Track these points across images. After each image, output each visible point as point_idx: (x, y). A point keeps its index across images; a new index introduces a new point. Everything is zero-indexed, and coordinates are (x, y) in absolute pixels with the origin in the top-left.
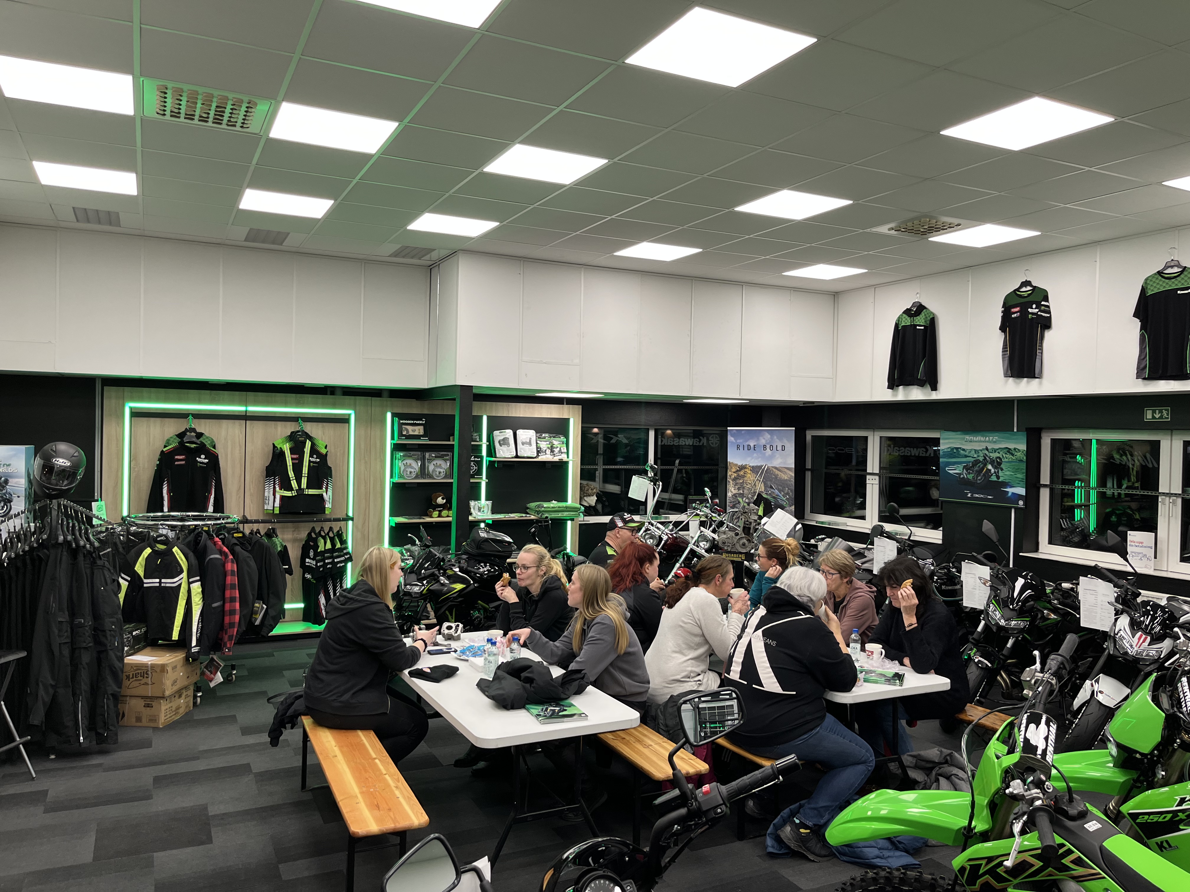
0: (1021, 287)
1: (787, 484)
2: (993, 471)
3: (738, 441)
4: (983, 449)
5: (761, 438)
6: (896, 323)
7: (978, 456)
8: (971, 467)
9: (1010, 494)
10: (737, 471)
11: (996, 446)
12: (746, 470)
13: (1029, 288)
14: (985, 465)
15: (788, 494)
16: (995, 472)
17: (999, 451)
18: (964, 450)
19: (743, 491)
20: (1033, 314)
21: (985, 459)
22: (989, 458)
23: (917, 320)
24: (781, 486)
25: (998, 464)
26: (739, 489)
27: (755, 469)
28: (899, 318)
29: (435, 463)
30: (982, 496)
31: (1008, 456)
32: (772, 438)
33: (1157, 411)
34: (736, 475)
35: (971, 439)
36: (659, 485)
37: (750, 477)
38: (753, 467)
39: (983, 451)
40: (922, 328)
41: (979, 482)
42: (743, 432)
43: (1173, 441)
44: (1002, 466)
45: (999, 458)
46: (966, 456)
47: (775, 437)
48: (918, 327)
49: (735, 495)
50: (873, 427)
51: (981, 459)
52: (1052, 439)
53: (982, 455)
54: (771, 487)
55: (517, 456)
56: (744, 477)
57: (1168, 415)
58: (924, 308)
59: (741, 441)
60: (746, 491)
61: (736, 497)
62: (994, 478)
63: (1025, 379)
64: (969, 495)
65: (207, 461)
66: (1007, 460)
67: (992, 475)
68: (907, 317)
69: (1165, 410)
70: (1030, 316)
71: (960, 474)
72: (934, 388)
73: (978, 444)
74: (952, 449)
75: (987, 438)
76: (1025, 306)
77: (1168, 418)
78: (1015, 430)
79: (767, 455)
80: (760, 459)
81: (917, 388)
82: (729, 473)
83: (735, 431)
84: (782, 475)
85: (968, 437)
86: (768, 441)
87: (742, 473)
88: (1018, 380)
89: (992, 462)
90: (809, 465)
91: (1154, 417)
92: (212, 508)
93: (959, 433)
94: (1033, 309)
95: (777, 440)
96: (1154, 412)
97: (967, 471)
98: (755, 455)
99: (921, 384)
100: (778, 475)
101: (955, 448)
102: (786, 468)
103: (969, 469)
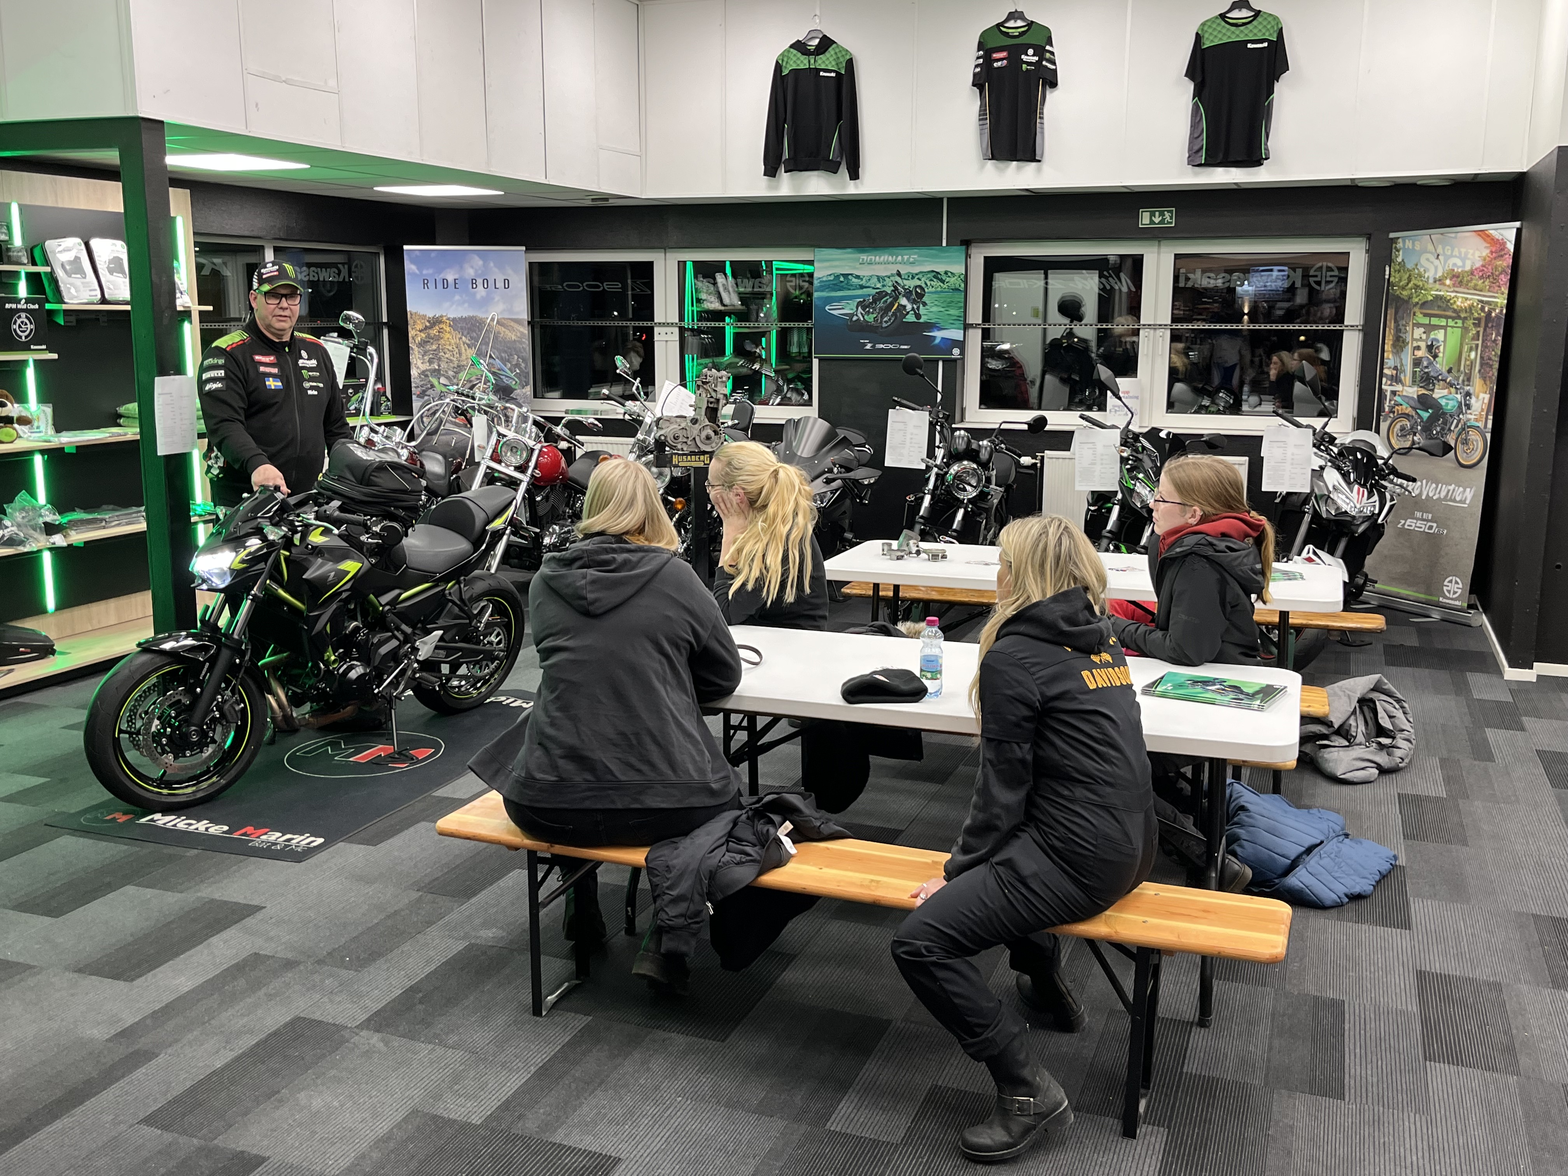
0: (1007, 20)
1: (515, 349)
2: (909, 307)
3: (425, 272)
4: (893, 275)
5: (466, 266)
6: (777, 62)
7: (884, 286)
8: (871, 303)
9: (937, 341)
10: (426, 328)
11: (915, 270)
12: (441, 326)
13: (1020, 23)
14: (896, 299)
15: (517, 365)
16: (913, 309)
17: (920, 276)
18: (858, 277)
19: (439, 366)
20: (1029, 64)
21: (896, 289)
22: (903, 288)
23: (820, 62)
24: (505, 352)
25: (917, 296)
26: (430, 362)
27: (463, 325)
28: (782, 54)
30: (891, 346)
31: (936, 283)
32: (485, 265)
33: (1157, 214)
34: (424, 335)
35: (871, 260)
37: (451, 338)
38: (454, 320)
39: (892, 278)
40: (833, 75)
41: (884, 325)
42: (433, 255)
43: (1162, 255)
44: (924, 299)
45: (920, 287)
46: (862, 287)
47: (492, 264)
48: (822, 74)
49: (423, 373)
50: (665, 247)
51: (889, 290)
52: (985, 258)
53: (890, 284)
54: (489, 356)
55: (104, 301)
56: (438, 338)
57: (1171, 218)
58: (834, 42)
59: (431, 271)
60: (443, 365)
61: (427, 376)
62: (911, 318)
63: (1014, 163)
64: (869, 347)
66: (931, 289)
67: (908, 313)
68: (799, 54)
69: (1168, 211)
70: (1024, 66)
71: (852, 315)
72: (854, 175)
73: (883, 266)
74: (837, 277)
75: (900, 258)
76: (1015, 51)
77: (1171, 223)
78: (944, 244)
79: (478, 296)
80: (466, 305)
81: (818, 176)
82: (411, 333)
83: (418, 253)
84: (507, 332)
85: (864, 257)
86: (480, 272)
87: (434, 332)
88: (1001, 164)
89: (908, 294)
91: (1152, 222)
93: (849, 250)
94: (1027, 55)
95: (496, 270)
96: (1152, 214)
97: (864, 310)
98: (457, 297)
99: (833, 168)
100: (499, 333)
101: (843, 275)
102: (512, 320)
103: (868, 306)
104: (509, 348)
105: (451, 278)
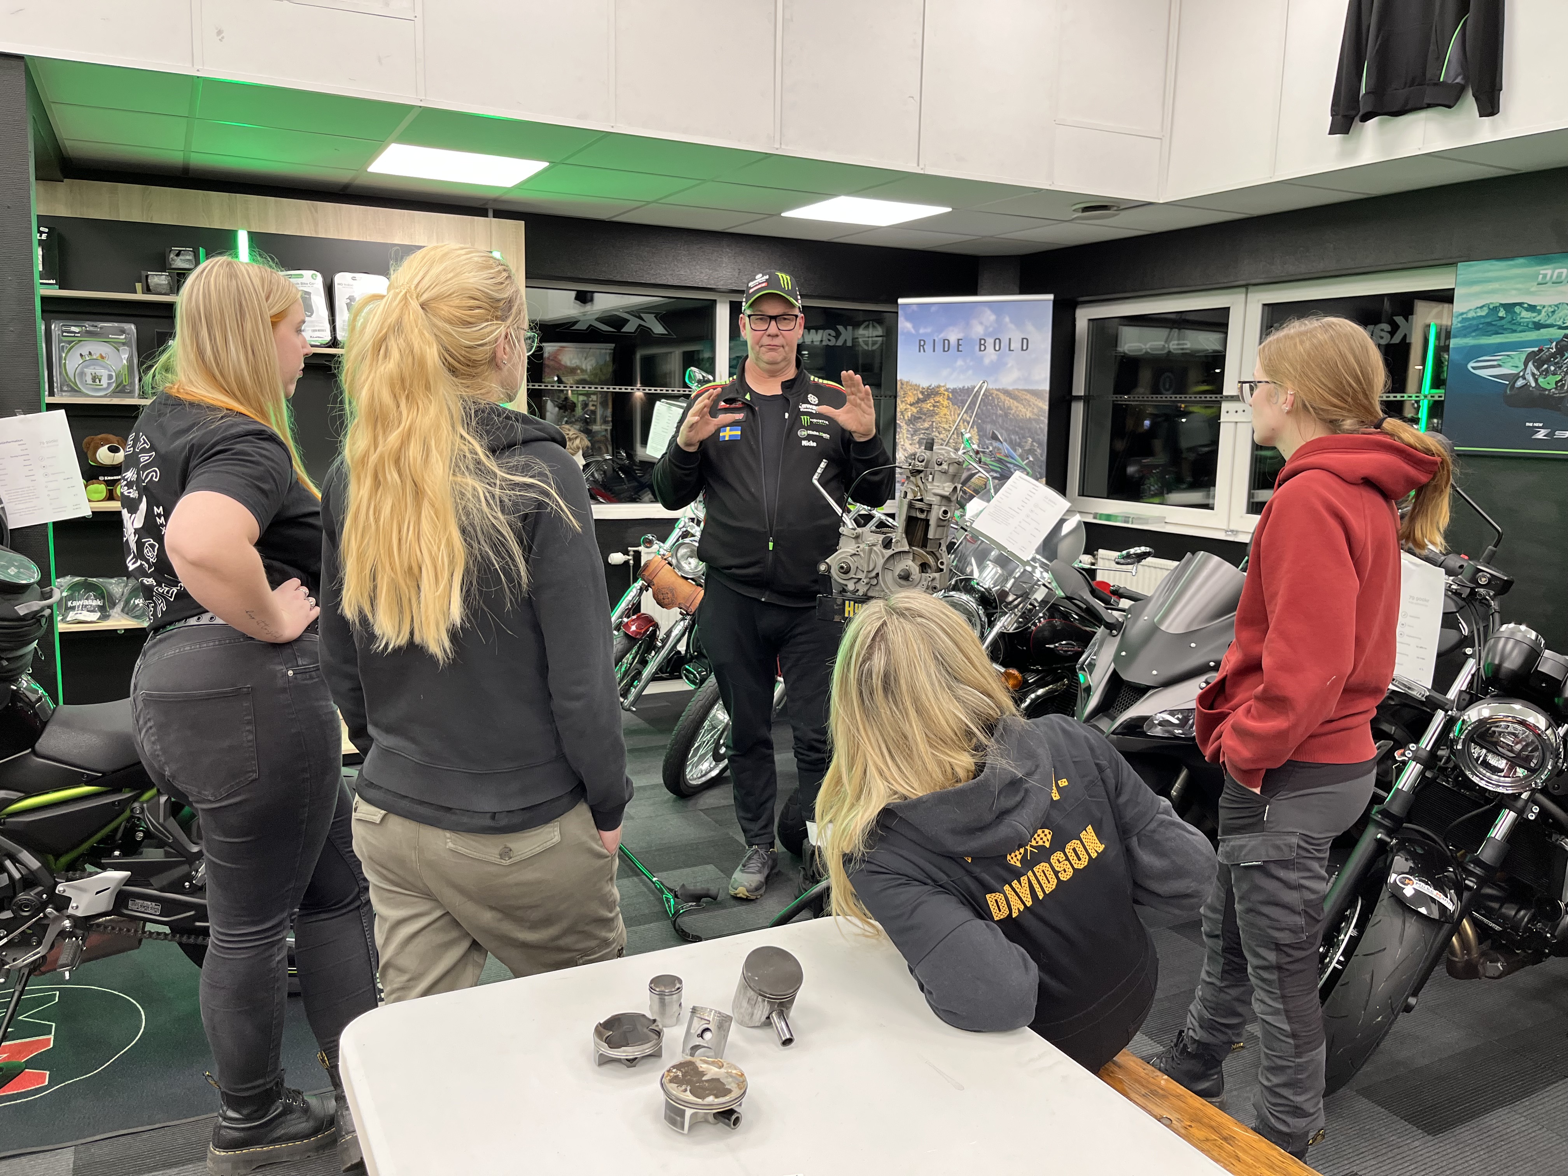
1: (1029, 430)
8: (1554, 355)
10: (919, 401)
12: (937, 399)
15: (1031, 451)
18: (1532, 308)
24: (1017, 433)
26: (921, 443)
27: (958, 397)
29: (85, 352)
34: (915, 410)
35: (1560, 275)
37: (947, 414)
38: (954, 391)
46: (1538, 326)
49: (911, 456)
50: (1244, 282)
54: (995, 437)
56: (932, 414)
64: (1541, 434)
71: (1515, 377)
72: (1489, 105)
74: (1494, 310)
82: (900, 407)
84: (1021, 407)
85: (1548, 271)
87: (928, 406)
90: (1079, 388)
93: (1521, 261)
97: (1538, 369)
99: (1447, 100)
100: (1010, 408)
101: (1502, 305)
102: (1028, 391)
103: (1547, 361)
104: (1021, 428)
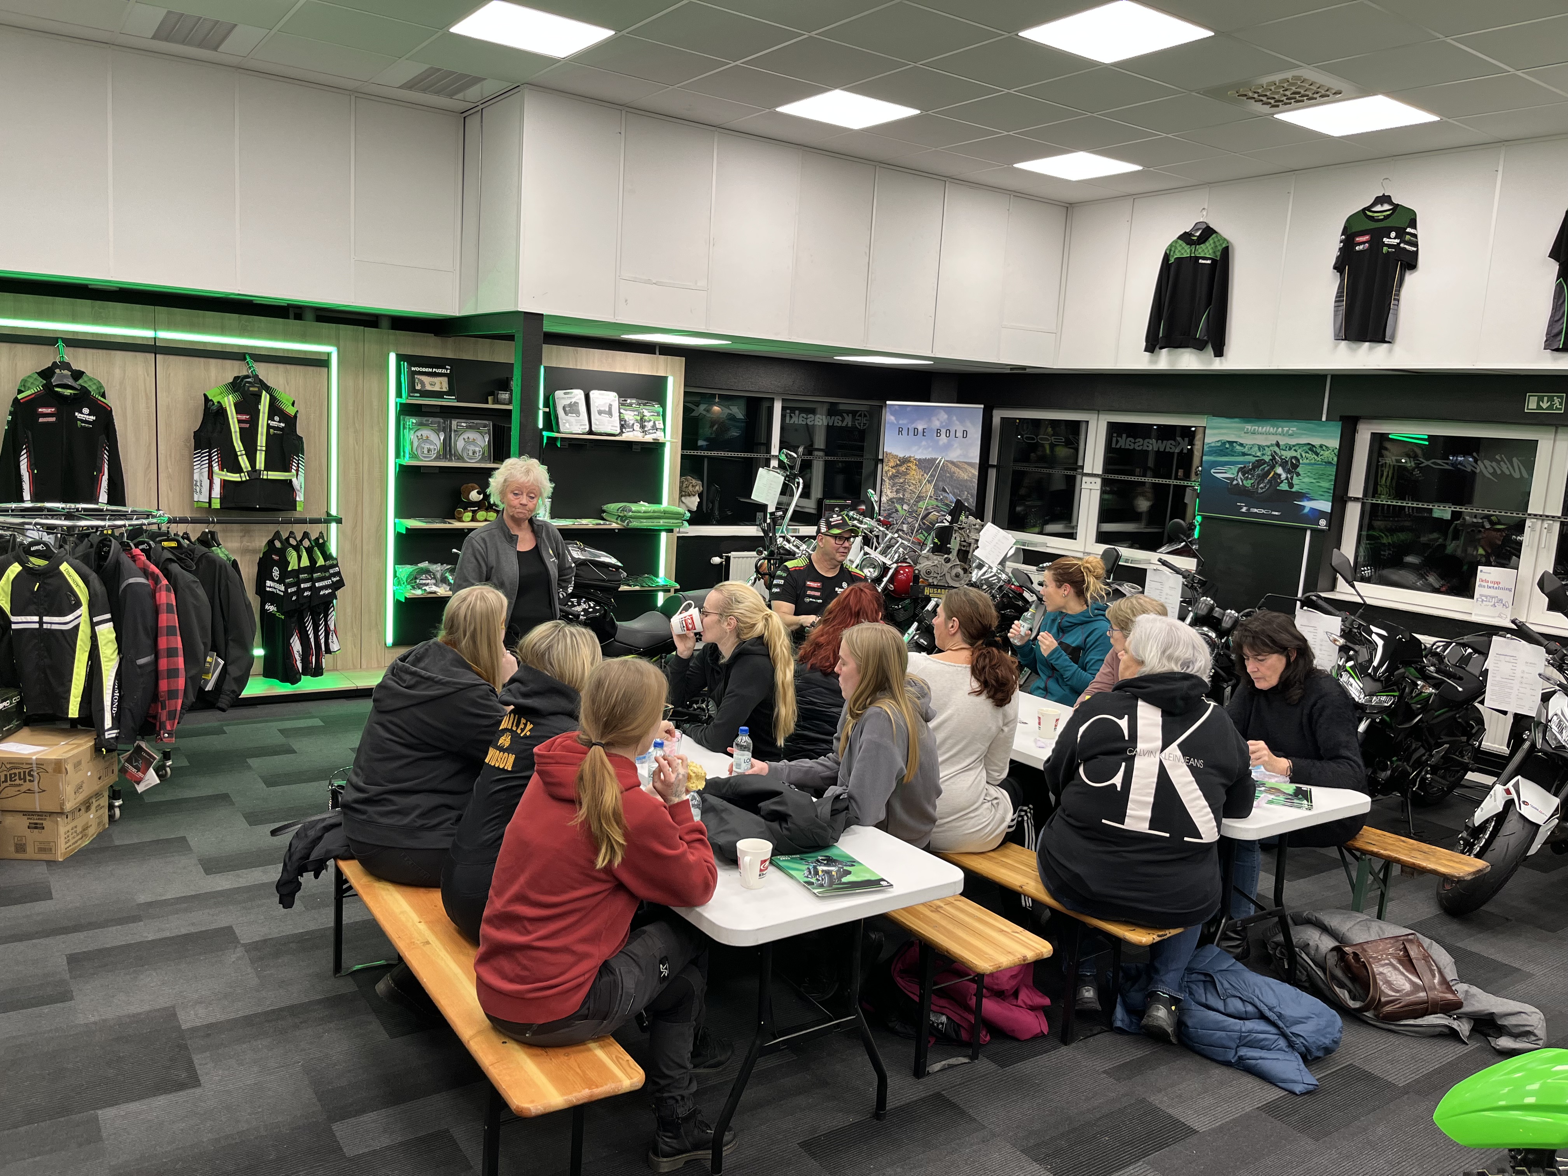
0: (1374, 204)
2: (1284, 476)
3: (901, 422)
4: (1272, 445)
5: (934, 419)
6: (1166, 253)
7: (1263, 455)
8: (1251, 470)
9: (1306, 510)
10: (897, 465)
11: (1293, 441)
12: (909, 465)
13: (1386, 207)
14: (1273, 467)
16: (1287, 478)
17: (1297, 448)
18: (1241, 445)
19: (904, 495)
20: (1389, 246)
21: (1274, 458)
22: (1280, 457)
23: (1200, 251)
24: (958, 488)
25: (1292, 466)
26: (897, 492)
27: (925, 465)
28: (1171, 245)
29: (466, 437)
30: (1263, 511)
31: (1311, 455)
32: (949, 419)
33: (1546, 399)
34: (894, 471)
35: (1255, 430)
36: (798, 483)
37: (915, 474)
38: (920, 460)
39: (1271, 448)
40: (1209, 262)
41: (1260, 491)
42: (908, 409)
43: (1557, 443)
44: (1298, 470)
45: (1295, 458)
46: (1244, 454)
47: (955, 418)
48: (1200, 261)
49: (891, 500)
50: (1098, 409)
51: (1267, 458)
52: (1372, 433)
53: (1269, 453)
54: (944, 490)
55: (591, 432)
56: (906, 474)
57: (1561, 404)
58: (1215, 232)
59: (905, 422)
60: (907, 495)
61: (893, 502)
62: (1284, 487)
63: (1367, 344)
64: (1244, 510)
65: (92, 418)
66: (1305, 461)
67: (1282, 482)
68: (1184, 245)
69: (1558, 397)
70: (1385, 249)
71: (1233, 479)
72: (1219, 352)
73: (1264, 436)
74: (1224, 443)
75: (1280, 429)
76: (1378, 234)
77: (1561, 409)
78: (1324, 419)
79: (941, 443)
80: (931, 449)
81: (1191, 352)
82: (882, 468)
83: (895, 407)
84: (961, 472)
85: (1249, 427)
86: (944, 424)
87: (903, 469)
88: (1354, 345)
89: (1284, 464)
90: (994, 460)
91: (1539, 407)
92: (106, 496)
93: (1237, 420)
94: (1390, 238)
95: (958, 423)
96: (1540, 399)
97: (1243, 476)
98: (924, 443)
99: (1200, 346)
100: (954, 473)
101: (1229, 442)
102: (966, 463)
103: (1248, 473)
104: (961, 485)
105: (920, 428)
